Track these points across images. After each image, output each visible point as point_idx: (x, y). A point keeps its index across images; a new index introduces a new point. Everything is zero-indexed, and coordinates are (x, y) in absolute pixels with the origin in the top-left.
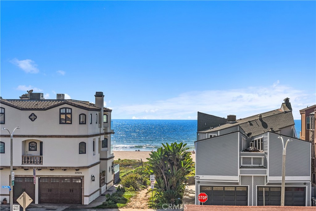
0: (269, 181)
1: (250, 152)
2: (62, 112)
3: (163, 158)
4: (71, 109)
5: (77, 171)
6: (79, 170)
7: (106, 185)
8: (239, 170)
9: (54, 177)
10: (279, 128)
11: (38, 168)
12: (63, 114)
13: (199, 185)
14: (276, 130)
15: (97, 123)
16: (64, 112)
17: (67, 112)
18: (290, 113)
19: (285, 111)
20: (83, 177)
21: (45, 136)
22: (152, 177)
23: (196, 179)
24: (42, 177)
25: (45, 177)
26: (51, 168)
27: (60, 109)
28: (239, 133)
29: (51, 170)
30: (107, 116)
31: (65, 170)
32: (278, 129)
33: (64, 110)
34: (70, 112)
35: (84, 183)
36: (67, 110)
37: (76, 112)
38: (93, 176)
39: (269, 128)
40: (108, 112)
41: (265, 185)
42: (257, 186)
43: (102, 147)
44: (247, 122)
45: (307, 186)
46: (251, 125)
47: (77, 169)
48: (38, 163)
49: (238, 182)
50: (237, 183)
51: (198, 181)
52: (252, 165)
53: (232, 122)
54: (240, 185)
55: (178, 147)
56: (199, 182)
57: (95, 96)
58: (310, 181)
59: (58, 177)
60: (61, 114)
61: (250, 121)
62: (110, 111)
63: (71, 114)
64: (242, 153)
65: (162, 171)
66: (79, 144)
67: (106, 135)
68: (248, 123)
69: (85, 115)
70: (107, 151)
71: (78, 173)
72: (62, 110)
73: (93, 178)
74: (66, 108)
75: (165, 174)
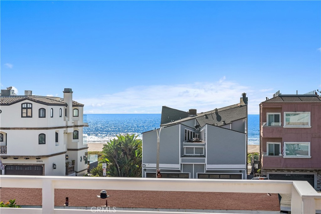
0: (207, 169)
1: (192, 142)
2: (23, 107)
3: (116, 148)
4: (32, 104)
5: (39, 160)
6: (40, 158)
7: (75, 173)
8: (180, 159)
9: (18, 165)
10: (231, 120)
11: (3, 157)
12: (24, 108)
13: (145, 172)
14: (228, 123)
15: (61, 116)
16: (26, 107)
17: (28, 107)
18: (245, 107)
19: (241, 105)
20: (44, 165)
21: (9, 129)
22: (104, 165)
23: (142, 167)
24: (8, 165)
25: (10, 165)
26: (14, 157)
27: (22, 104)
28: (180, 125)
29: (15, 158)
30: (78, 110)
31: (27, 159)
32: (230, 122)
33: (26, 104)
34: (31, 107)
35: (44, 170)
36: (28, 104)
37: (36, 107)
38: (55, 165)
39: (222, 120)
40: (78, 106)
41: (205, 172)
42: (197, 173)
43: (73, 139)
44: (203, 116)
45: (242, 174)
46: (207, 118)
47: (38, 158)
48: (3, 152)
49: (180, 169)
50: (179, 171)
51: (144, 168)
52: (194, 154)
53: (193, 115)
54: (182, 173)
55: (130, 139)
56: (145, 170)
57: (64, 92)
58: (245, 169)
59: (22, 165)
60: (22, 108)
61: (207, 115)
62: (82, 106)
63: (31, 108)
64: (185, 143)
65: (115, 160)
66: (39, 135)
67: (76, 128)
68: (205, 116)
69: (45, 110)
70: (77, 142)
71: (39, 161)
72: (23, 105)
73: (55, 166)
74: (27, 103)
75: (118, 162)
